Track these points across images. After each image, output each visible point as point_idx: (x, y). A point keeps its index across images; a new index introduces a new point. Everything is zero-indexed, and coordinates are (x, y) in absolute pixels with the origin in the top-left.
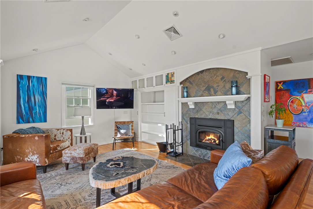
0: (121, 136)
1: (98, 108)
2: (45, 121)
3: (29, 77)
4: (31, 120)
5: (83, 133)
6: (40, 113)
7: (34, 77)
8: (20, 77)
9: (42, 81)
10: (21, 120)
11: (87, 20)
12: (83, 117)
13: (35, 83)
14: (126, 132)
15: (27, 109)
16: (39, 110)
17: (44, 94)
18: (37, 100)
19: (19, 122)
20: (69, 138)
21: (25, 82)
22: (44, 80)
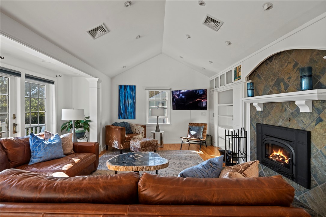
0: (190, 138)
1: (174, 109)
2: (134, 118)
3: (125, 86)
4: (126, 117)
5: (157, 130)
6: (131, 112)
7: (128, 86)
8: (120, 87)
9: (133, 88)
10: (121, 117)
11: (138, 37)
12: (158, 117)
13: (129, 90)
14: (195, 134)
15: (124, 109)
16: (131, 110)
17: (134, 98)
18: (129, 102)
19: (119, 118)
20: (142, 133)
21: (123, 90)
22: (133, 87)
